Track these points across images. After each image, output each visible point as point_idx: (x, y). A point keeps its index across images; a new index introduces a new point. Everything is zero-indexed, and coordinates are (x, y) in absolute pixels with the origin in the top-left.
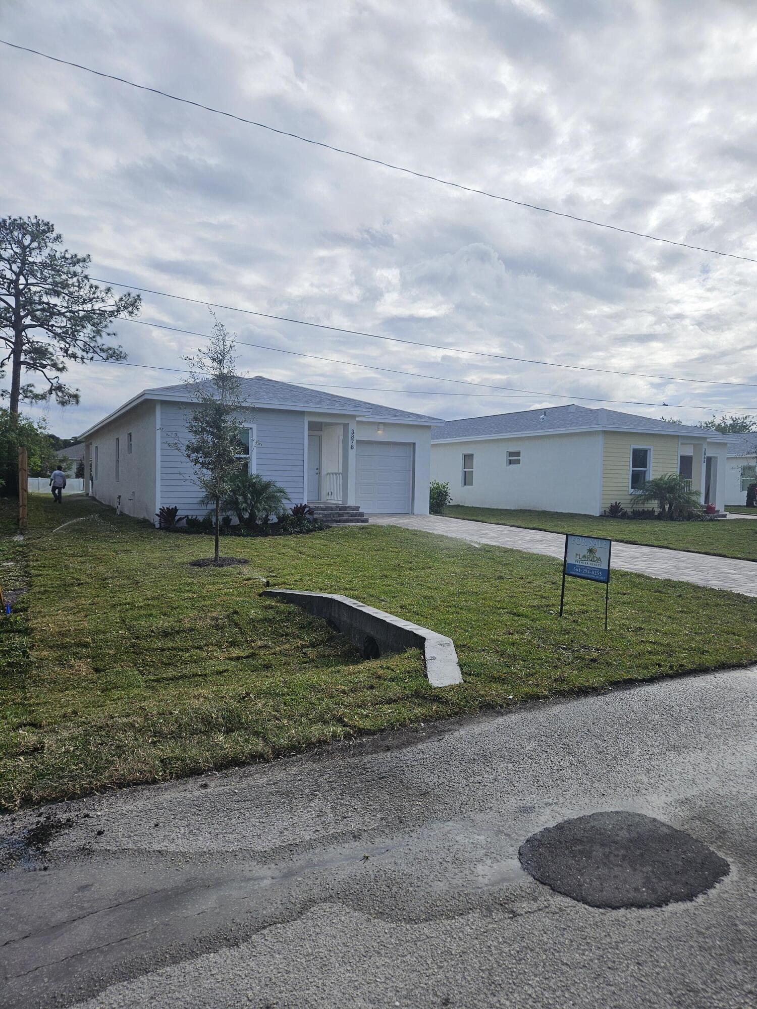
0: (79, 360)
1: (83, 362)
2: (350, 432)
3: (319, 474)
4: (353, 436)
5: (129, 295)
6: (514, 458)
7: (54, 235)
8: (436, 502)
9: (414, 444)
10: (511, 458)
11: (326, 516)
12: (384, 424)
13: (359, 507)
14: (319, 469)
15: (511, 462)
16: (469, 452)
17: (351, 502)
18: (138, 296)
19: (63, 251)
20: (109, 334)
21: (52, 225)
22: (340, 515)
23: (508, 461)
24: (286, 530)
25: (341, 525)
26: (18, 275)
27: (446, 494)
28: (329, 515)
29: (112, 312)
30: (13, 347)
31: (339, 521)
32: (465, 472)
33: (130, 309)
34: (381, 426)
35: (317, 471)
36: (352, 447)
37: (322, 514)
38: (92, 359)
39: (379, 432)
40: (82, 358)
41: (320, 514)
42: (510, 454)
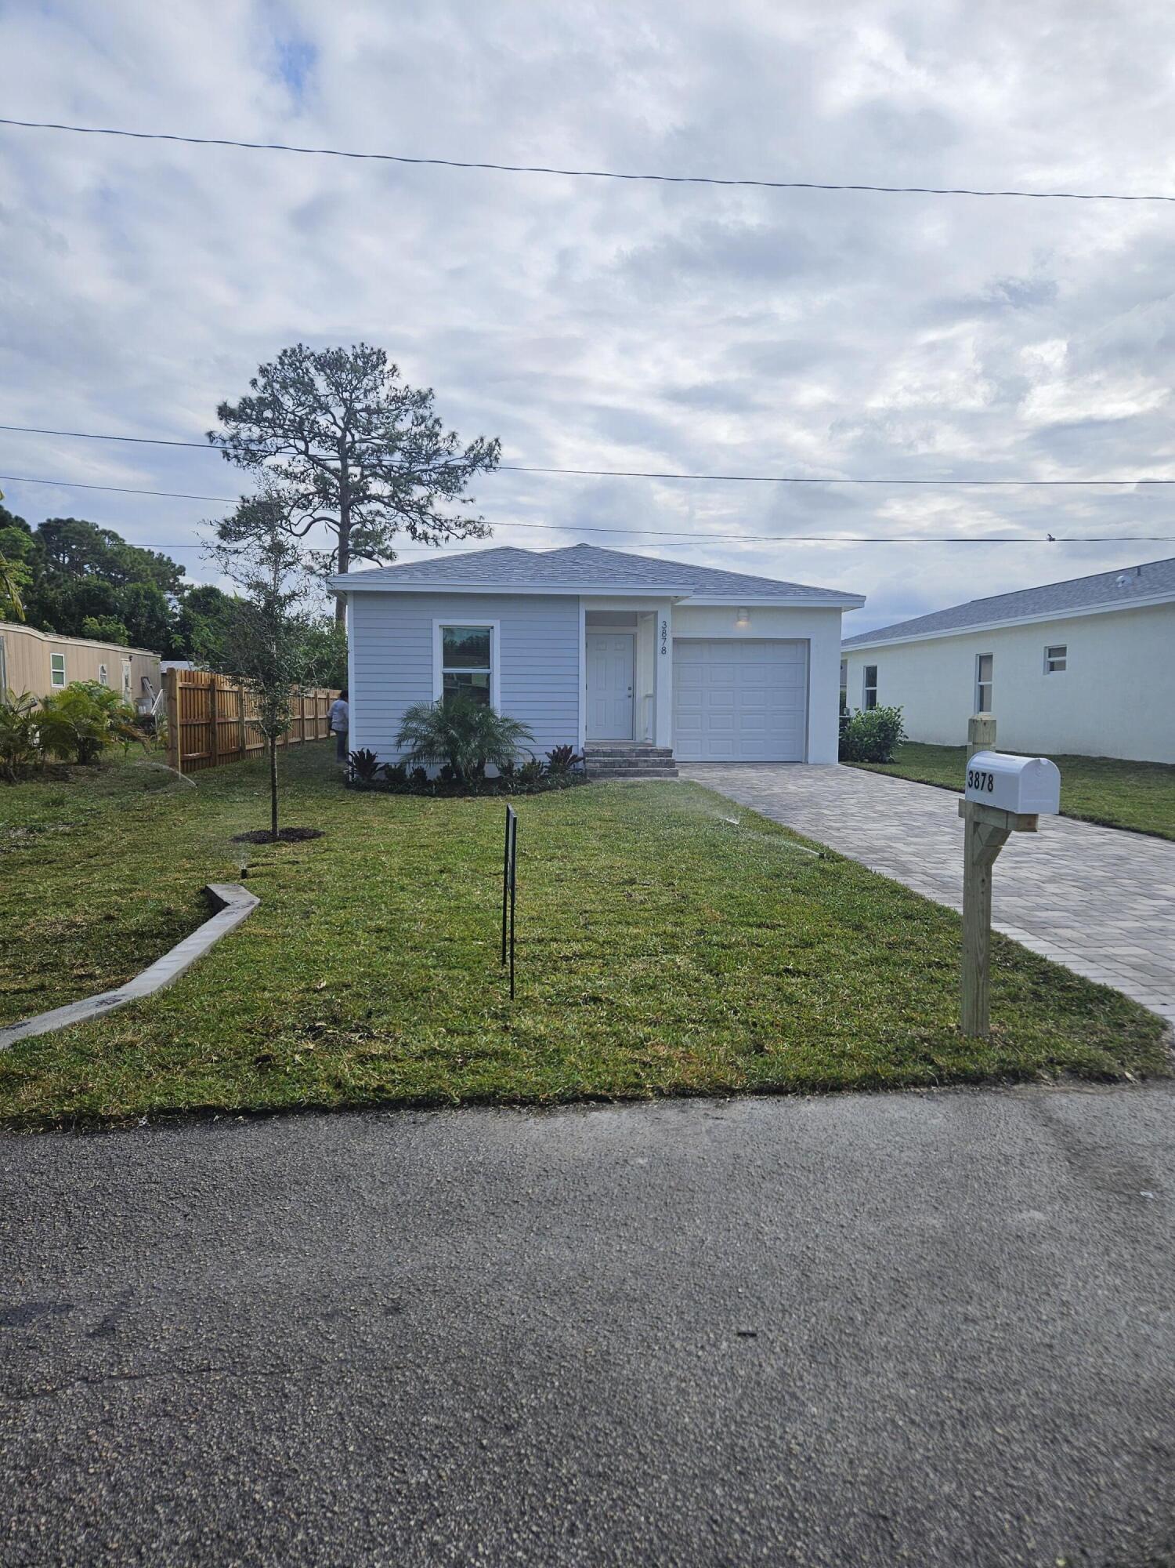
0: (431, 541)
1: (437, 544)
2: (660, 625)
3: (632, 696)
4: (664, 632)
5: (482, 440)
6: (1055, 658)
7: (388, 367)
8: (875, 741)
9: (809, 640)
10: (1052, 659)
11: (606, 765)
12: (748, 609)
13: (671, 751)
14: (632, 688)
15: (1052, 667)
16: (984, 651)
17: (662, 743)
18: (497, 440)
19: (402, 388)
20: (464, 501)
21: (384, 353)
22: (635, 764)
23: (1048, 666)
24: (505, 787)
25: (632, 780)
26: (344, 431)
27: (896, 726)
28: (613, 765)
29: (465, 467)
30: (338, 530)
31: (624, 775)
32: (982, 687)
33: (487, 461)
34: (743, 614)
35: (631, 692)
36: (664, 650)
37: (599, 761)
38: (447, 538)
39: (742, 623)
40: (435, 539)
41: (596, 761)
42: (1052, 652)
